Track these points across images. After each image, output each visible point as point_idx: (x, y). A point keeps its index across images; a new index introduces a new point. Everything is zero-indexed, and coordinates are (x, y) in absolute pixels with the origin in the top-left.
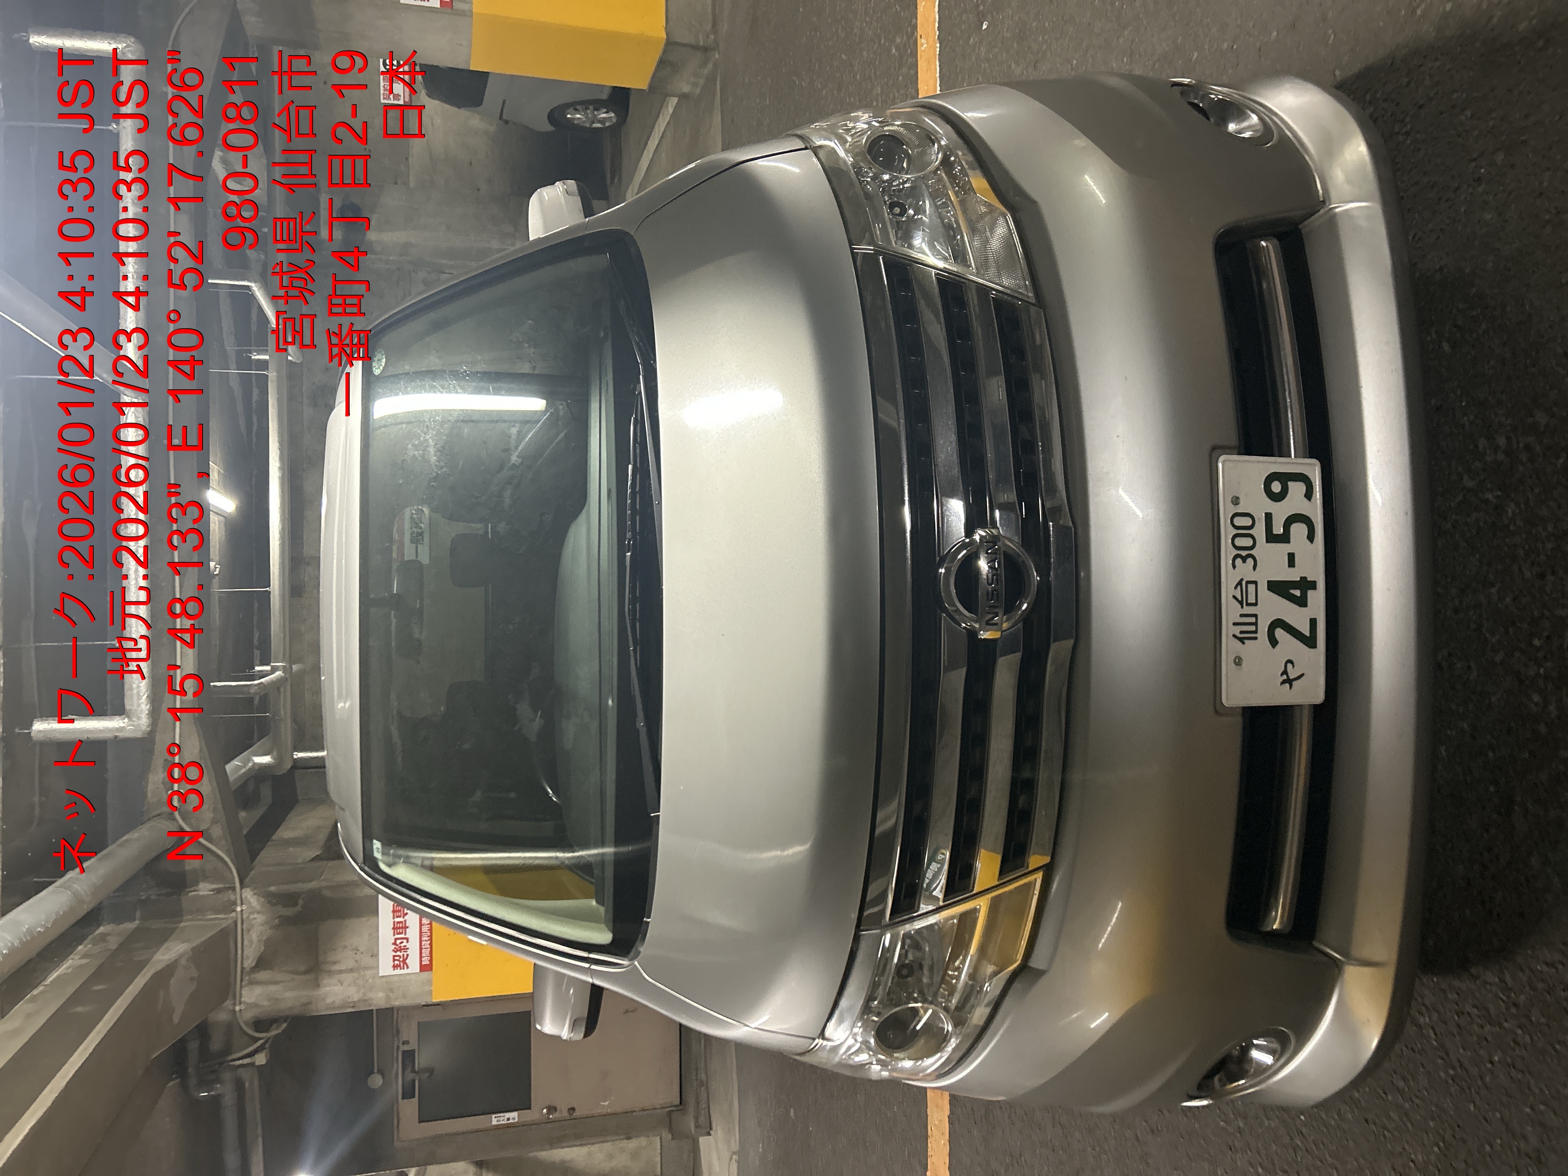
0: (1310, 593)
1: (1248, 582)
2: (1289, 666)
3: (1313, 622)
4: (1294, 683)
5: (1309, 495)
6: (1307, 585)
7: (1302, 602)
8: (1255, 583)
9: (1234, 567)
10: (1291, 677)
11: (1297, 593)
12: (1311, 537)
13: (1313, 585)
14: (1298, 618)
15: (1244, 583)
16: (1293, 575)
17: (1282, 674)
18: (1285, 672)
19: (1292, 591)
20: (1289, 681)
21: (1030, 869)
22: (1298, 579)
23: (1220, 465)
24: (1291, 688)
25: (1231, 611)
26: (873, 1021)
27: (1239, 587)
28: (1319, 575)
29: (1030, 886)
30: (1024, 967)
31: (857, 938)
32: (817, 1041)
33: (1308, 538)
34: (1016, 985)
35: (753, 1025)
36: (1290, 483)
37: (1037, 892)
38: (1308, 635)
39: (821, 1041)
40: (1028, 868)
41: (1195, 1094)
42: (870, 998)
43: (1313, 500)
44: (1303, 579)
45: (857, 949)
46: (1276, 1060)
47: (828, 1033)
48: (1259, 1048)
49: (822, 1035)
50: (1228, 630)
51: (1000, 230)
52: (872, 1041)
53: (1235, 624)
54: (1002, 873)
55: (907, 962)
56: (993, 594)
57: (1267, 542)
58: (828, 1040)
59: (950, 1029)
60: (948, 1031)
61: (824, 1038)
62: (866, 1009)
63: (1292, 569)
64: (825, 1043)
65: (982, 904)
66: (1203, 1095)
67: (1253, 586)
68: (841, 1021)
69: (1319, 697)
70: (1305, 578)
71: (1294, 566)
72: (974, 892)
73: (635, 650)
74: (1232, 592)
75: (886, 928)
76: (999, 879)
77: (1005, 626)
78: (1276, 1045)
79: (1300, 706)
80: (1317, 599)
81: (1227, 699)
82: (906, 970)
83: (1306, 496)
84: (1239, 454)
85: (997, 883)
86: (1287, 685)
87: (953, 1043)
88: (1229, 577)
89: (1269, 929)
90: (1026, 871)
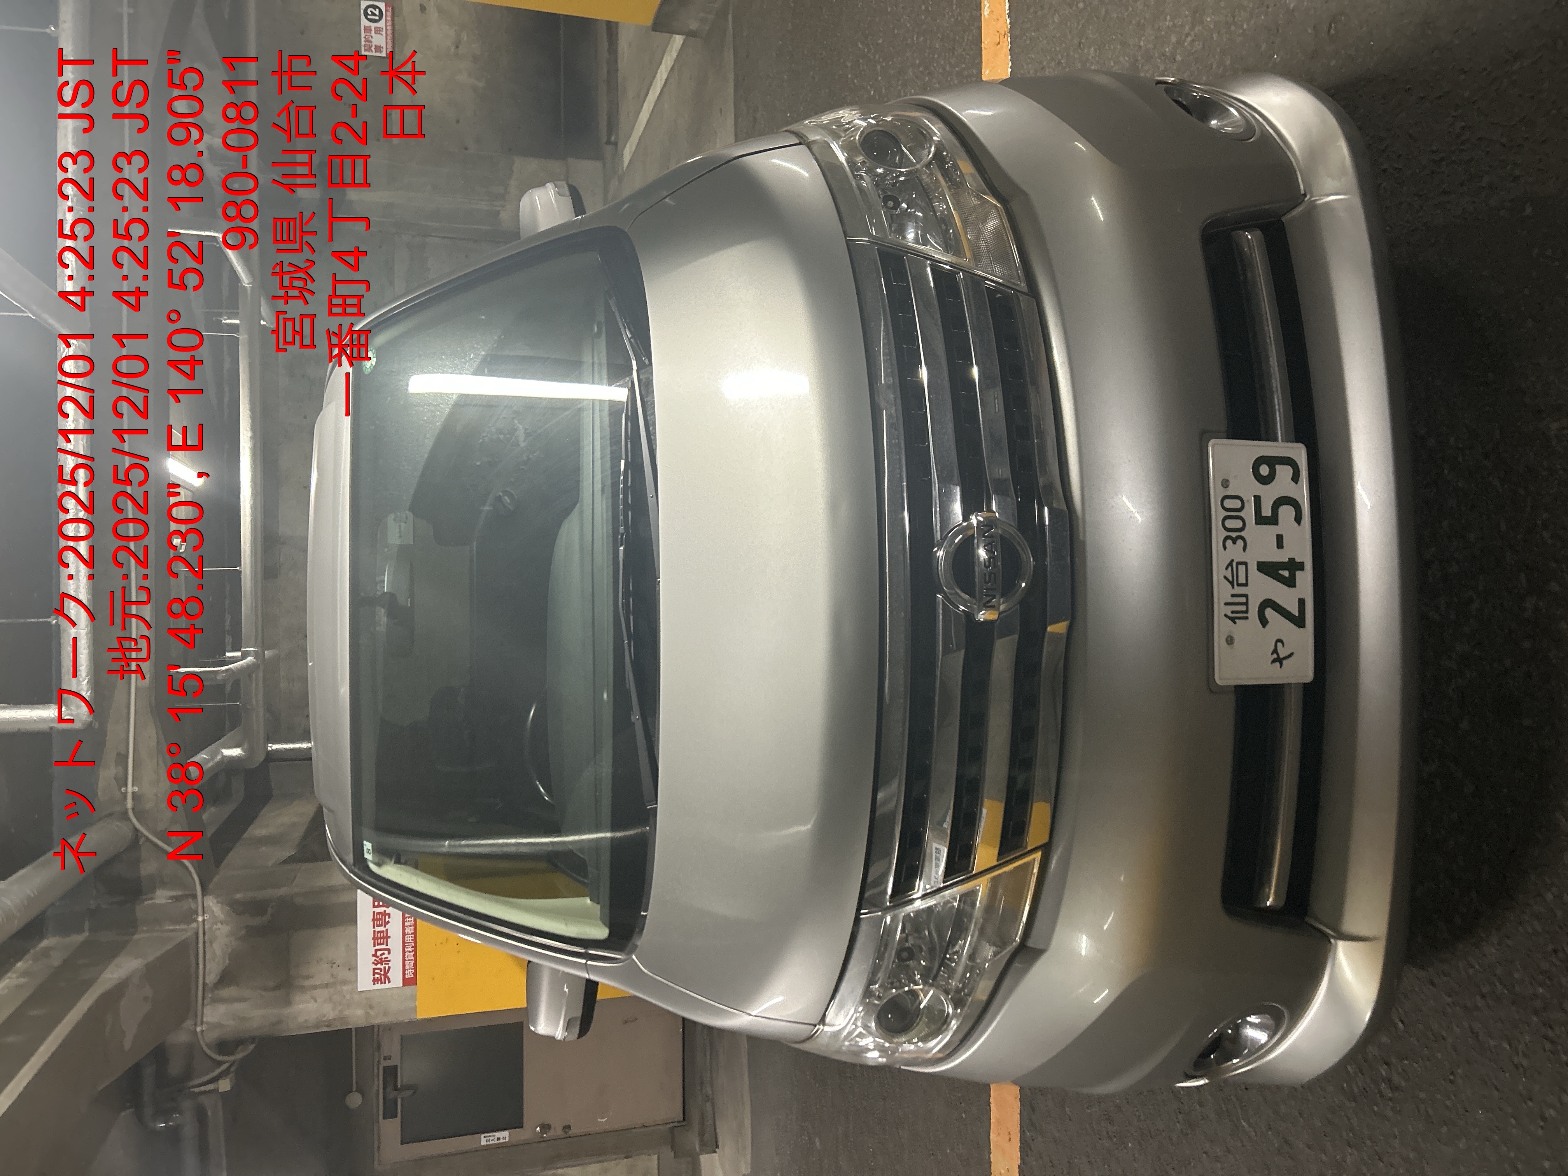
0: (1298, 573)
1: (1238, 563)
2: (1279, 644)
3: (1302, 602)
4: (1284, 662)
5: (1296, 478)
6: (1294, 566)
7: (1290, 583)
8: (1245, 564)
9: (1225, 548)
10: (1281, 656)
11: (1286, 573)
12: (1298, 519)
13: (1301, 566)
14: (1288, 598)
15: (1234, 564)
16: (1282, 556)
17: (1272, 654)
18: (1275, 651)
19: (1281, 572)
20: (1279, 660)
21: (1029, 848)
22: (1287, 560)
23: (1210, 449)
24: (1281, 666)
25: (1222, 591)
26: (875, 1004)
27: (1230, 568)
28: (1305, 556)
29: (1028, 866)
30: (1023, 945)
31: (857, 920)
32: (818, 1027)
33: (1295, 520)
34: (1016, 965)
35: (754, 1013)
36: (1277, 467)
37: (1035, 871)
38: (1297, 615)
39: (821, 1027)
40: (1026, 848)
41: (1191, 1072)
42: (871, 982)
43: (1299, 483)
44: (1292, 560)
45: (858, 932)
46: (1271, 1037)
47: (827, 1020)
48: (1253, 1025)
49: (822, 1021)
50: (1220, 610)
51: (992, 224)
52: (873, 1025)
53: (1226, 604)
54: (1000, 854)
55: (907, 945)
56: (990, 577)
57: (1257, 523)
58: (829, 1025)
59: (951, 1011)
60: (948, 1013)
61: (824, 1024)
62: (868, 993)
63: (1280, 550)
64: (826, 1029)
65: (981, 886)
66: (1199, 1073)
67: (1244, 566)
68: (841, 1007)
69: (1307, 674)
70: (1294, 559)
71: (1282, 547)
72: (974, 872)
73: (629, 643)
74: (1223, 572)
75: (887, 910)
76: (998, 860)
77: (1002, 608)
78: (1270, 1022)
79: (1290, 684)
80: (1305, 579)
81: (1220, 679)
82: (906, 954)
83: (1292, 479)
84: (1228, 438)
85: (996, 863)
86: (1278, 664)
87: (954, 1024)
88: (1220, 558)
89: (1263, 906)
90: (1025, 851)
